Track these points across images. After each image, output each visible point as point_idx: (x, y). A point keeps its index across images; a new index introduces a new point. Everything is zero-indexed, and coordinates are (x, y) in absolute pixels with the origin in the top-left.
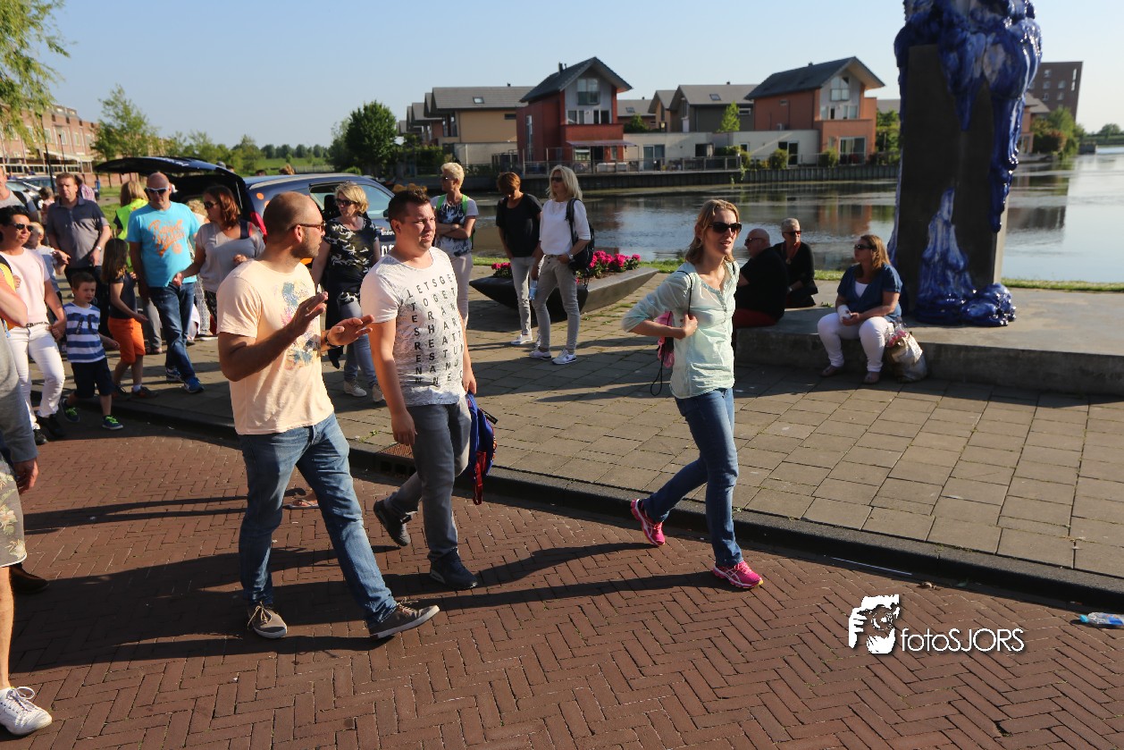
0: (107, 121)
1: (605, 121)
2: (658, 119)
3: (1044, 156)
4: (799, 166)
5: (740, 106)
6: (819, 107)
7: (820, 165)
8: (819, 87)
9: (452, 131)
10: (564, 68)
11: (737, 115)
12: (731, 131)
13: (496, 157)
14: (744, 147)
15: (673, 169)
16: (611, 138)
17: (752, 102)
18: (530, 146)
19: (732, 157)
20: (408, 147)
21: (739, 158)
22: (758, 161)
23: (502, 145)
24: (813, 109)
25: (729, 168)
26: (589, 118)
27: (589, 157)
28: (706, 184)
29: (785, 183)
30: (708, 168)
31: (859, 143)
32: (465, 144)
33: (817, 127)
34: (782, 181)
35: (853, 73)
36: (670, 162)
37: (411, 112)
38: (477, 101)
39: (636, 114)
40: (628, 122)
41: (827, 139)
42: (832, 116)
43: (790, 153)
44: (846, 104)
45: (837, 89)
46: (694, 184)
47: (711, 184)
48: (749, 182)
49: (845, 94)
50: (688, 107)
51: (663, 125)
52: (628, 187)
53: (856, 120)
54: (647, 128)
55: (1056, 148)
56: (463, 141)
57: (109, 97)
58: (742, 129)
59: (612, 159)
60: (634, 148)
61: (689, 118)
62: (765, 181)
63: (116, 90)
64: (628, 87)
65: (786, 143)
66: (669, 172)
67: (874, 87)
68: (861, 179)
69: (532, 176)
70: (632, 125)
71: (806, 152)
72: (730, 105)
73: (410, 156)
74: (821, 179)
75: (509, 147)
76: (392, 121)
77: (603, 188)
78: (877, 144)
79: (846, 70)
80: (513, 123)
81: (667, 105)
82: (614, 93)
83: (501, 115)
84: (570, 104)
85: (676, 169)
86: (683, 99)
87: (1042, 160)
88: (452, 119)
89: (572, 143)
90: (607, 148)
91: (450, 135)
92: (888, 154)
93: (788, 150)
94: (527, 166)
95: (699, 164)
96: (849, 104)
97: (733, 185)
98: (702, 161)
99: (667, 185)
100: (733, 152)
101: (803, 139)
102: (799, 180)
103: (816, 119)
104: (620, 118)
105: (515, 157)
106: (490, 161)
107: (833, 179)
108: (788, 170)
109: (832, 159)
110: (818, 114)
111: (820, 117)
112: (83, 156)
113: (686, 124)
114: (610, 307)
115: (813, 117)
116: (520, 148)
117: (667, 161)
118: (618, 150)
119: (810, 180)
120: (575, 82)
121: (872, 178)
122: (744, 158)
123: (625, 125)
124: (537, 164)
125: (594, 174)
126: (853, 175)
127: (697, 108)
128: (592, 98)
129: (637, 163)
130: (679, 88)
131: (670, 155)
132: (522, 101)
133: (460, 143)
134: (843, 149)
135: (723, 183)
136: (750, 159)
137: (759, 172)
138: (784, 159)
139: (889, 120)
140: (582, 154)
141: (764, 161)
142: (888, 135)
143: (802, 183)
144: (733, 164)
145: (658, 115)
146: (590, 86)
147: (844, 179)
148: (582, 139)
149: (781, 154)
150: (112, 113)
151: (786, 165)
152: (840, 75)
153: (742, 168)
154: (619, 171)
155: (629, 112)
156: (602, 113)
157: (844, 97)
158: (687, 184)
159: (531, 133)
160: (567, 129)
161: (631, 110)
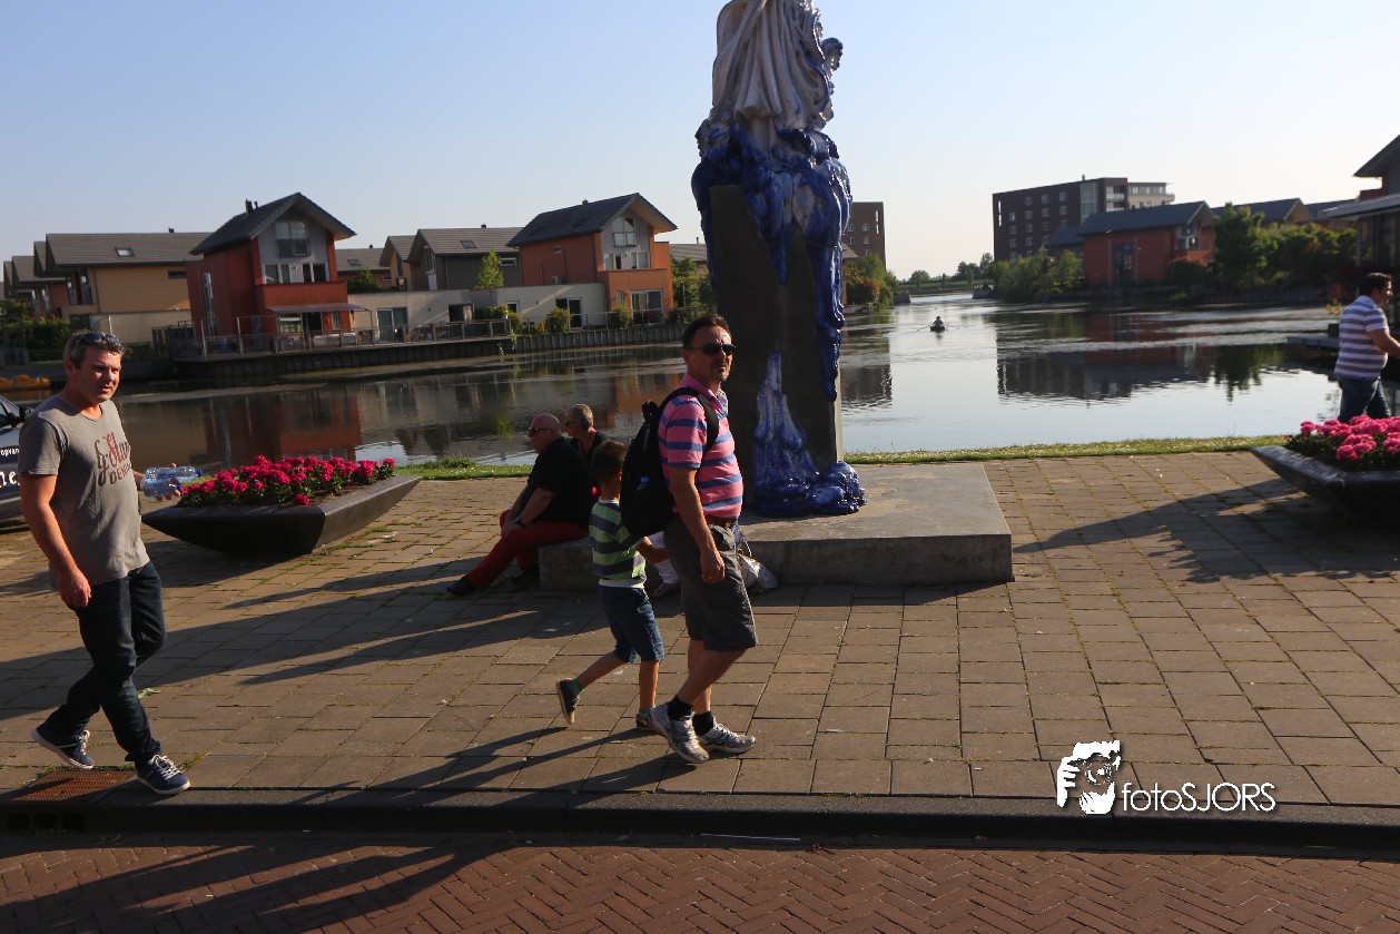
1: (321, 277)
2: (394, 274)
3: (860, 307)
4: (585, 328)
5: (500, 255)
6: (600, 255)
7: (610, 327)
8: (599, 231)
9: (85, 296)
10: (254, 207)
11: (499, 265)
12: (494, 287)
13: (159, 331)
14: (513, 307)
15: (420, 339)
16: (330, 300)
17: (516, 250)
19: (497, 321)
20: (8, 320)
21: (507, 321)
22: (532, 323)
23: (166, 314)
24: (595, 259)
25: (495, 334)
26: (296, 275)
27: (299, 327)
28: (467, 356)
29: (569, 351)
30: (468, 335)
31: (655, 297)
32: (107, 314)
33: (601, 279)
34: (566, 348)
35: (638, 214)
36: (416, 329)
37: (11, 269)
38: (122, 253)
39: (363, 268)
40: (352, 279)
41: (614, 294)
42: (619, 266)
43: (571, 312)
44: (634, 250)
45: (619, 233)
46: (451, 358)
47: (473, 356)
48: (523, 352)
49: (631, 239)
50: (433, 257)
51: (402, 282)
52: (361, 366)
53: (647, 268)
54: (380, 286)
55: (871, 299)
56: (103, 310)
58: (507, 284)
59: (334, 328)
60: (365, 314)
61: (437, 272)
62: (543, 350)
64: (350, 233)
65: (565, 300)
66: (415, 344)
67: (664, 230)
68: (662, 341)
69: (217, 356)
70: (359, 281)
71: (591, 311)
72: (487, 254)
73: (15, 332)
74: (615, 345)
75: (179, 315)
77: (324, 368)
78: (675, 299)
79: (629, 209)
80: (182, 283)
81: (405, 256)
82: (330, 240)
83: (164, 272)
84: (267, 256)
85: (425, 338)
86: (426, 247)
87: (859, 312)
88: (83, 279)
89: (274, 309)
90: (325, 314)
91: (81, 303)
92: (689, 310)
93: (568, 309)
94: (208, 343)
95: (455, 331)
96: (638, 250)
97: (502, 356)
98: (459, 327)
99: (415, 361)
100: (499, 314)
101: (585, 293)
102: (587, 346)
103: (599, 270)
104: (341, 273)
105: (189, 331)
106: (149, 337)
107: (628, 343)
108: (571, 334)
109: (625, 319)
110: (602, 263)
111: (604, 267)
113: (433, 279)
114: (358, 533)
115: (595, 269)
116: (195, 318)
117: (411, 329)
118: (343, 317)
119: (600, 345)
120: (272, 227)
122: (514, 322)
123: (349, 284)
124: (224, 339)
125: (310, 349)
126: (650, 337)
127: (445, 258)
128: (301, 248)
130: (419, 231)
131: (416, 320)
132: (194, 252)
133: (100, 313)
134: (636, 306)
135: (490, 355)
136: (521, 321)
137: (534, 338)
138: (564, 320)
139: (685, 270)
140: (289, 323)
141: (540, 323)
142: (687, 287)
143: (590, 350)
144: (500, 329)
145: (393, 268)
146: (294, 232)
147: (641, 342)
148: (289, 303)
149: (560, 314)
151: (567, 327)
152: (622, 215)
153: (513, 334)
154: (346, 344)
155: (353, 265)
156: (316, 267)
157: (631, 243)
158: (442, 358)
159: (211, 296)
160: (266, 290)
161: (354, 262)
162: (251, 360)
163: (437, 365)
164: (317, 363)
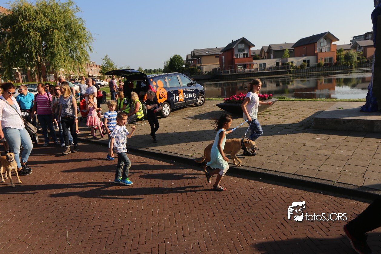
0: (104, 64)
1: (247, 56)
2: (263, 55)
4: (311, 67)
5: (289, 50)
6: (316, 49)
7: (317, 67)
8: (317, 42)
9: (200, 62)
10: (234, 41)
11: (288, 52)
12: (287, 58)
13: (213, 69)
15: (269, 70)
16: (249, 62)
17: (294, 48)
18: (224, 66)
19: (288, 66)
20: (187, 67)
21: (290, 66)
22: (297, 66)
23: (215, 65)
24: (315, 49)
25: (287, 69)
26: (242, 56)
27: (242, 68)
28: (280, 74)
29: (306, 73)
30: (280, 69)
31: (331, 59)
33: (316, 55)
35: (328, 37)
36: (268, 68)
37: (187, 57)
38: (207, 53)
39: (256, 54)
40: (254, 57)
41: (319, 58)
42: (321, 51)
43: (307, 63)
44: (326, 47)
45: (323, 43)
46: (276, 75)
47: (281, 74)
48: (294, 73)
49: (325, 44)
50: (273, 51)
51: (265, 57)
52: (255, 76)
53: (329, 51)
54: (260, 58)
56: (203, 65)
57: (104, 58)
58: (290, 57)
59: (249, 68)
60: (256, 65)
61: (273, 55)
62: (299, 73)
63: (106, 56)
64: (254, 46)
65: (306, 60)
67: (335, 41)
68: (332, 71)
69: (224, 74)
71: (312, 63)
72: (285, 50)
73: (187, 70)
74: (318, 71)
75: (217, 65)
76: (182, 60)
77: (247, 77)
78: (337, 59)
79: (326, 36)
80: (218, 59)
81: (266, 51)
82: (249, 48)
83: (215, 57)
84: (236, 52)
85: (270, 70)
86: (271, 49)
88: (200, 59)
89: (237, 64)
90: (247, 65)
91: (199, 63)
92: (341, 62)
93: (306, 63)
94: (223, 71)
95: (277, 68)
97: (288, 74)
98: (278, 68)
99: (267, 75)
100: (288, 64)
101: (311, 59)
102: (311, 72)
103: (316, 52)
104: (251, 56)
105: (219, 69)
106: (211, 70)
107: (322, 71)
108: (306, 69)
109: (322, 65)
111: (317, 51)
112: (97, 75)
113: (272, 56)
115: (315, 52)
116: (220, 66)
118: (251, 65)
119: (314, 72)
120: (237, 45)
121: (335, 70)
122: (292, 66)
124: (226, 70)
125: (244, 73)
126: (328, 69)
127: (275, 51)
128: (243, 50)
129: (257, 69)
130: (270, 45)
131: (268, 66)
132: (221, 52)
134: (325, 61)
135: (285, 74)
136: (294, 66)
137: (297, 70)
138: (305, 65)
139: (340, 52)
140: (239, 67)
141: (299, 66)
142: (340, 56)
143: (311, 73)
146: (242, 46)
147: (325, 71)
148: (240, 62)
149: (304, 64)
150: (105, 62)
151: (306, 67)
152: (323, 38)
153: (291, 69)
154: (252, 71)
155: (254, 54)
156: (246, 54)
157: (325, 45)
158: (273, 75)
159: (224, 61)
160: (235, 59)
161: (254, 53)
162: (231, 75)
163: (272, 76)
164: (245, 76)
